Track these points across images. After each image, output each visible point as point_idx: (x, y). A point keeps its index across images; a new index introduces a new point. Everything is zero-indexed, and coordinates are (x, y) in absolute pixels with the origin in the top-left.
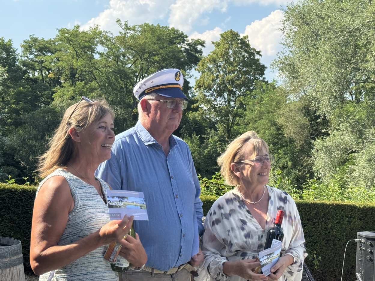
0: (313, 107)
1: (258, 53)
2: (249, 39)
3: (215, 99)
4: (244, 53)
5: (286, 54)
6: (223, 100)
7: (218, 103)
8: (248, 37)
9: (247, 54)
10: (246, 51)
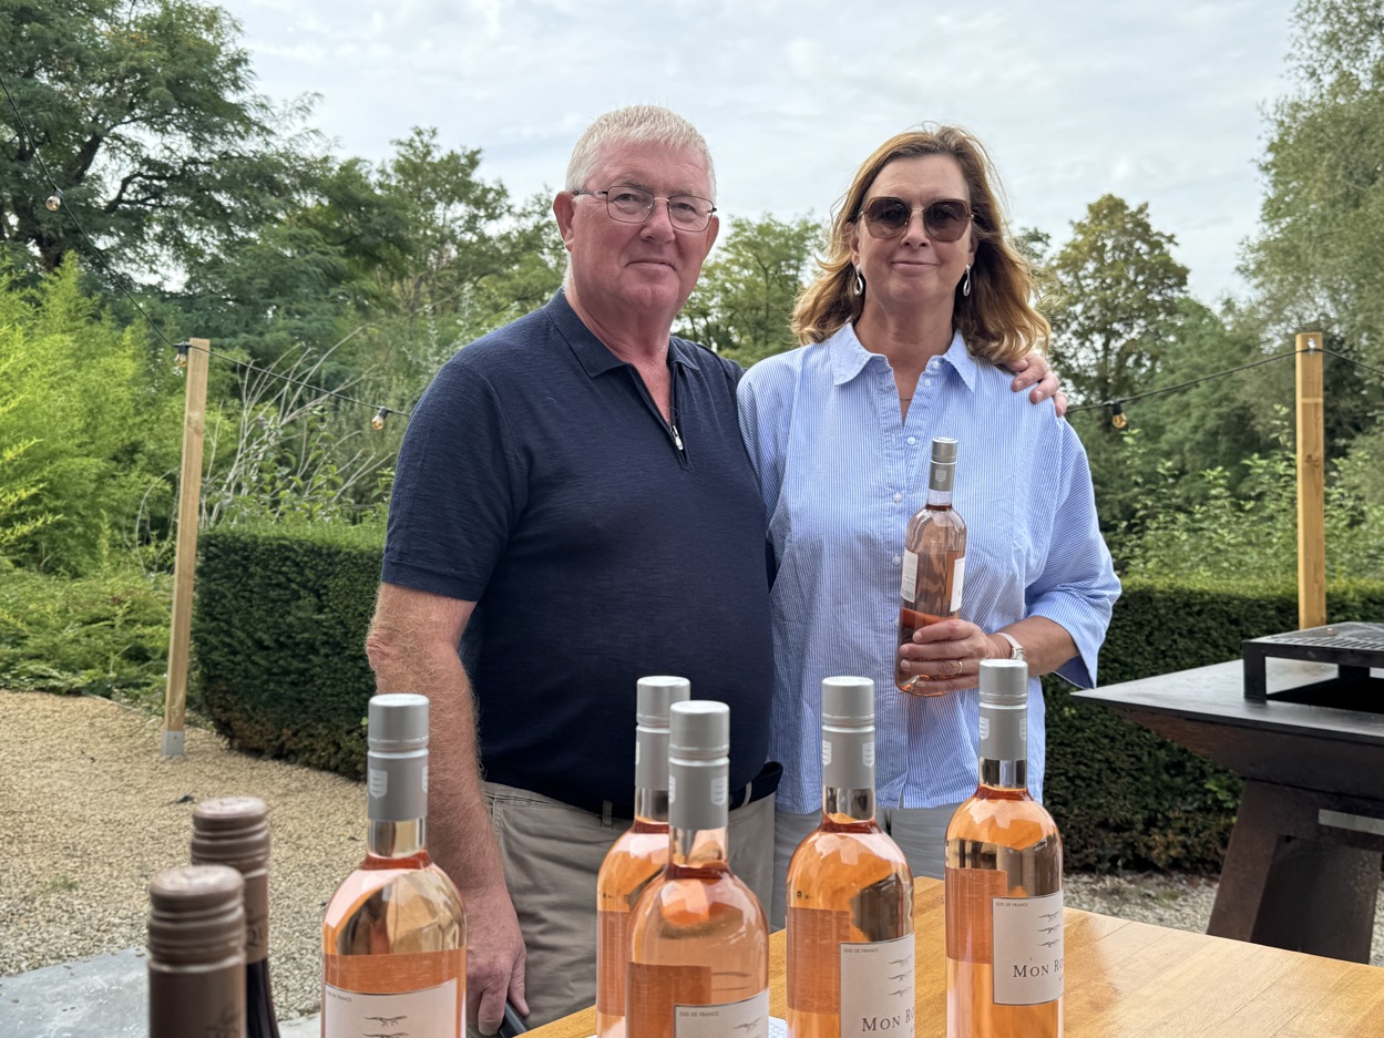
1: (1170, 239)
2: (1148, 211)
3: (1075, 355)
4: (1138, 244)
6: (1093, 356)
7: (1082, 362)
8: (1146, 205)
9: (1144, 248)
10: (1144, 241)
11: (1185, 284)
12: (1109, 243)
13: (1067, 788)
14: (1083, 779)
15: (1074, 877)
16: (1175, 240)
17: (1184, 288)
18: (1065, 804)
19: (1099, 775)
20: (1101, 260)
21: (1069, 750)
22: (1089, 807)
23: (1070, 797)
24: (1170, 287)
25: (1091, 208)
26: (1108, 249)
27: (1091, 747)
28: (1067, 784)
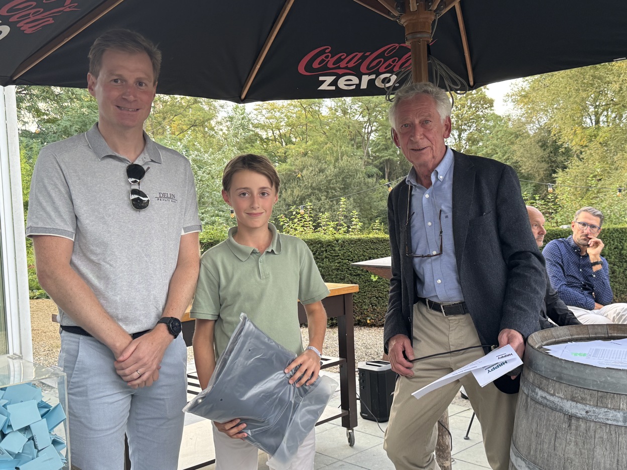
0: (552, 136)
5: (520, 85)
6: (454, 141)
13: (376, 300)
14: (381, 297)
15: (380, 328)
17: (492, 109)
18: (376, 306)
19: (385, 296)
21: (376, 289)
22: (383, 306)
23: (377, 303)
24: (486, 108)
27: (383, 287)
28: (376, 299)
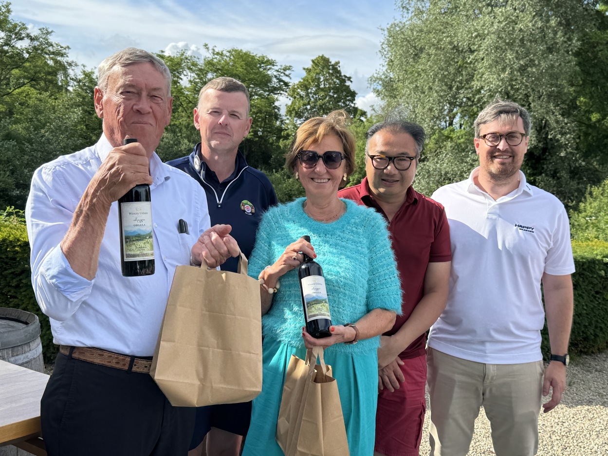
1: (349, 79)
2: (340, 65)
4: (335, 80)
8: (339, 63)
9: (338, 81)
10: (337, 77)
11: (354, 100)
12: (322, 79)
16: (351, 80)
17: (354, 102)
20: (318, 86)
24: (349, 100)
25: (313, 61)
26: (321, 80)
